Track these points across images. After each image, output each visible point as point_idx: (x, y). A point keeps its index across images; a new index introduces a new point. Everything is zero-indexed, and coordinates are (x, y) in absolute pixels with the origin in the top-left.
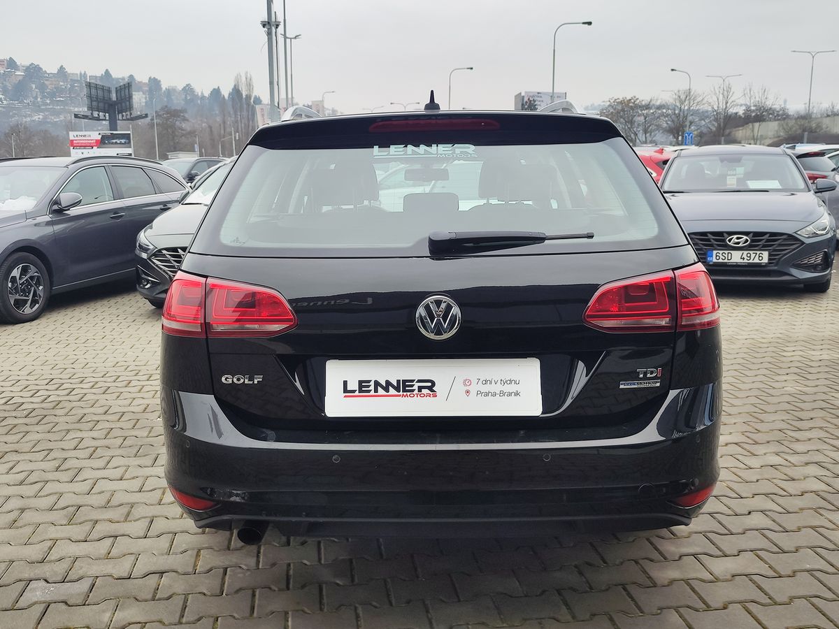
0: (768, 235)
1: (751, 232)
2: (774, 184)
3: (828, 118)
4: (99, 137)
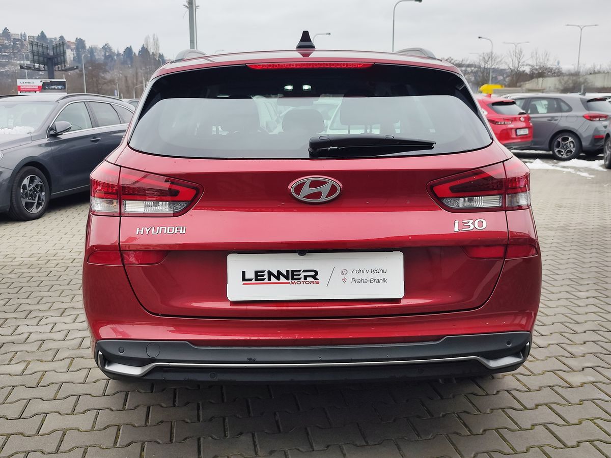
3: (591, 75)
4: (41, 84)
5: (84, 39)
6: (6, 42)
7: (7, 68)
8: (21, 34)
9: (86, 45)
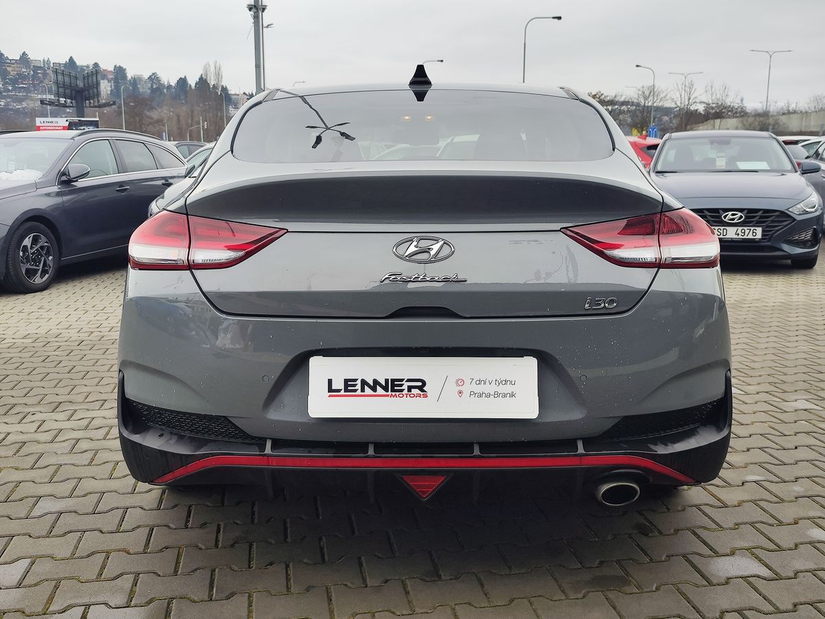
0: (761, 212)
1: (745, 209)
2: (763, 165)
3: (784, 116)
4: (67, 124)
5: (124, 68)
6: (24, 70)
7: (24, 104)
8: (44, 60)
9: (128, 75)
